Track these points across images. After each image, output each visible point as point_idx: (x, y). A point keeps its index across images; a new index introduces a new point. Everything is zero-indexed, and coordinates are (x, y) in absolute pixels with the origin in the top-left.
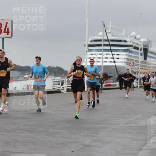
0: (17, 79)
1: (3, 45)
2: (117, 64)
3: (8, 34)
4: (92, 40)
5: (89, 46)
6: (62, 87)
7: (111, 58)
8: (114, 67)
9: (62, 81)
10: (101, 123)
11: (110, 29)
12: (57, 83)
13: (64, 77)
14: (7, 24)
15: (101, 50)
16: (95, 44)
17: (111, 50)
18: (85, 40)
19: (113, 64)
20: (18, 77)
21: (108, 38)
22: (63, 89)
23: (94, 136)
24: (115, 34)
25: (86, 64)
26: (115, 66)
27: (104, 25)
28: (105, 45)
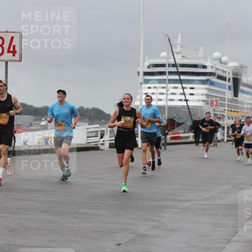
0: (29, 128)
1: (6, 72)
2: (190, 104)
3: (14, 55)
4: (150, 65)
5: (146, 74)
6: (102, 140)
7: (181, 94)
8: (185, 108)
9: (101, 131)
10: (164, 199)
11: (179, 47)
12: (94, 134)
13: (105, 124)
14: (12, 38)
15: (164, 81)
16: (155, 72)
17: (181, 81)
18: (139, 65)
19: (184, 103)
20: (31, 125)
21: (175, 62)
22: (103, 144)
23: (153, 221)
24: (187, 55)
25: (141, 103)
26: (187, 107)
27: (169, 40)
28: (171, 73)
